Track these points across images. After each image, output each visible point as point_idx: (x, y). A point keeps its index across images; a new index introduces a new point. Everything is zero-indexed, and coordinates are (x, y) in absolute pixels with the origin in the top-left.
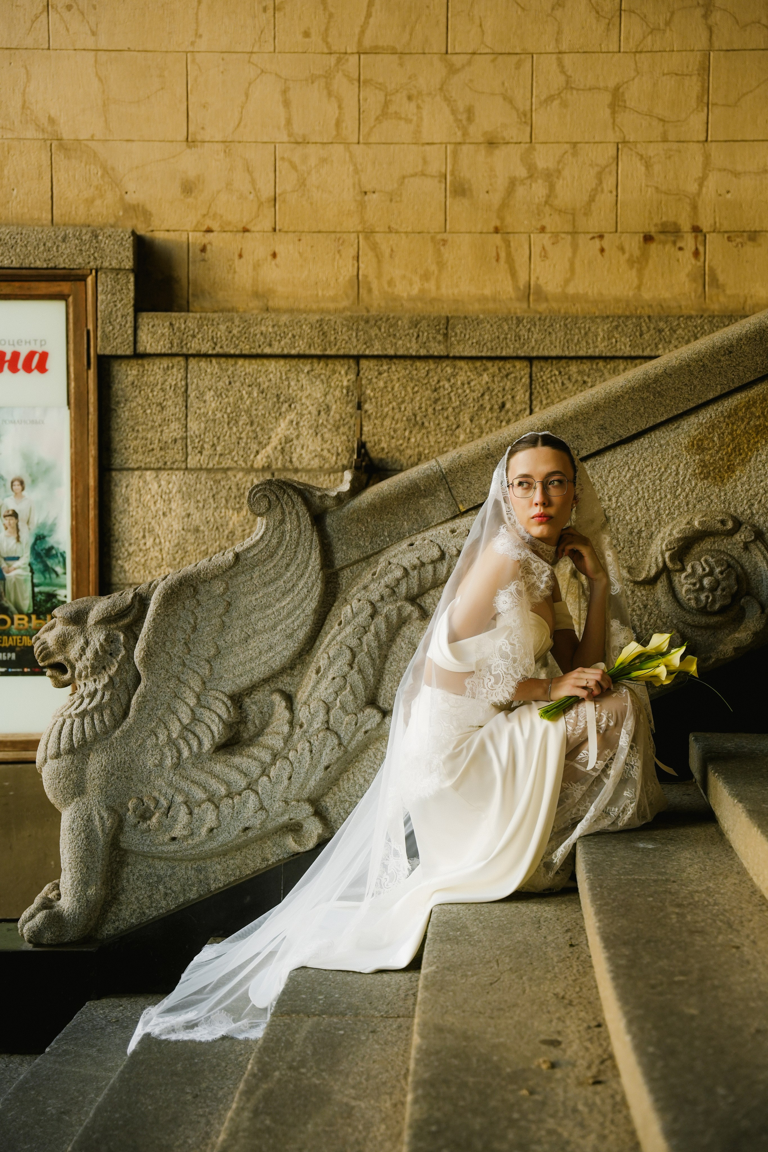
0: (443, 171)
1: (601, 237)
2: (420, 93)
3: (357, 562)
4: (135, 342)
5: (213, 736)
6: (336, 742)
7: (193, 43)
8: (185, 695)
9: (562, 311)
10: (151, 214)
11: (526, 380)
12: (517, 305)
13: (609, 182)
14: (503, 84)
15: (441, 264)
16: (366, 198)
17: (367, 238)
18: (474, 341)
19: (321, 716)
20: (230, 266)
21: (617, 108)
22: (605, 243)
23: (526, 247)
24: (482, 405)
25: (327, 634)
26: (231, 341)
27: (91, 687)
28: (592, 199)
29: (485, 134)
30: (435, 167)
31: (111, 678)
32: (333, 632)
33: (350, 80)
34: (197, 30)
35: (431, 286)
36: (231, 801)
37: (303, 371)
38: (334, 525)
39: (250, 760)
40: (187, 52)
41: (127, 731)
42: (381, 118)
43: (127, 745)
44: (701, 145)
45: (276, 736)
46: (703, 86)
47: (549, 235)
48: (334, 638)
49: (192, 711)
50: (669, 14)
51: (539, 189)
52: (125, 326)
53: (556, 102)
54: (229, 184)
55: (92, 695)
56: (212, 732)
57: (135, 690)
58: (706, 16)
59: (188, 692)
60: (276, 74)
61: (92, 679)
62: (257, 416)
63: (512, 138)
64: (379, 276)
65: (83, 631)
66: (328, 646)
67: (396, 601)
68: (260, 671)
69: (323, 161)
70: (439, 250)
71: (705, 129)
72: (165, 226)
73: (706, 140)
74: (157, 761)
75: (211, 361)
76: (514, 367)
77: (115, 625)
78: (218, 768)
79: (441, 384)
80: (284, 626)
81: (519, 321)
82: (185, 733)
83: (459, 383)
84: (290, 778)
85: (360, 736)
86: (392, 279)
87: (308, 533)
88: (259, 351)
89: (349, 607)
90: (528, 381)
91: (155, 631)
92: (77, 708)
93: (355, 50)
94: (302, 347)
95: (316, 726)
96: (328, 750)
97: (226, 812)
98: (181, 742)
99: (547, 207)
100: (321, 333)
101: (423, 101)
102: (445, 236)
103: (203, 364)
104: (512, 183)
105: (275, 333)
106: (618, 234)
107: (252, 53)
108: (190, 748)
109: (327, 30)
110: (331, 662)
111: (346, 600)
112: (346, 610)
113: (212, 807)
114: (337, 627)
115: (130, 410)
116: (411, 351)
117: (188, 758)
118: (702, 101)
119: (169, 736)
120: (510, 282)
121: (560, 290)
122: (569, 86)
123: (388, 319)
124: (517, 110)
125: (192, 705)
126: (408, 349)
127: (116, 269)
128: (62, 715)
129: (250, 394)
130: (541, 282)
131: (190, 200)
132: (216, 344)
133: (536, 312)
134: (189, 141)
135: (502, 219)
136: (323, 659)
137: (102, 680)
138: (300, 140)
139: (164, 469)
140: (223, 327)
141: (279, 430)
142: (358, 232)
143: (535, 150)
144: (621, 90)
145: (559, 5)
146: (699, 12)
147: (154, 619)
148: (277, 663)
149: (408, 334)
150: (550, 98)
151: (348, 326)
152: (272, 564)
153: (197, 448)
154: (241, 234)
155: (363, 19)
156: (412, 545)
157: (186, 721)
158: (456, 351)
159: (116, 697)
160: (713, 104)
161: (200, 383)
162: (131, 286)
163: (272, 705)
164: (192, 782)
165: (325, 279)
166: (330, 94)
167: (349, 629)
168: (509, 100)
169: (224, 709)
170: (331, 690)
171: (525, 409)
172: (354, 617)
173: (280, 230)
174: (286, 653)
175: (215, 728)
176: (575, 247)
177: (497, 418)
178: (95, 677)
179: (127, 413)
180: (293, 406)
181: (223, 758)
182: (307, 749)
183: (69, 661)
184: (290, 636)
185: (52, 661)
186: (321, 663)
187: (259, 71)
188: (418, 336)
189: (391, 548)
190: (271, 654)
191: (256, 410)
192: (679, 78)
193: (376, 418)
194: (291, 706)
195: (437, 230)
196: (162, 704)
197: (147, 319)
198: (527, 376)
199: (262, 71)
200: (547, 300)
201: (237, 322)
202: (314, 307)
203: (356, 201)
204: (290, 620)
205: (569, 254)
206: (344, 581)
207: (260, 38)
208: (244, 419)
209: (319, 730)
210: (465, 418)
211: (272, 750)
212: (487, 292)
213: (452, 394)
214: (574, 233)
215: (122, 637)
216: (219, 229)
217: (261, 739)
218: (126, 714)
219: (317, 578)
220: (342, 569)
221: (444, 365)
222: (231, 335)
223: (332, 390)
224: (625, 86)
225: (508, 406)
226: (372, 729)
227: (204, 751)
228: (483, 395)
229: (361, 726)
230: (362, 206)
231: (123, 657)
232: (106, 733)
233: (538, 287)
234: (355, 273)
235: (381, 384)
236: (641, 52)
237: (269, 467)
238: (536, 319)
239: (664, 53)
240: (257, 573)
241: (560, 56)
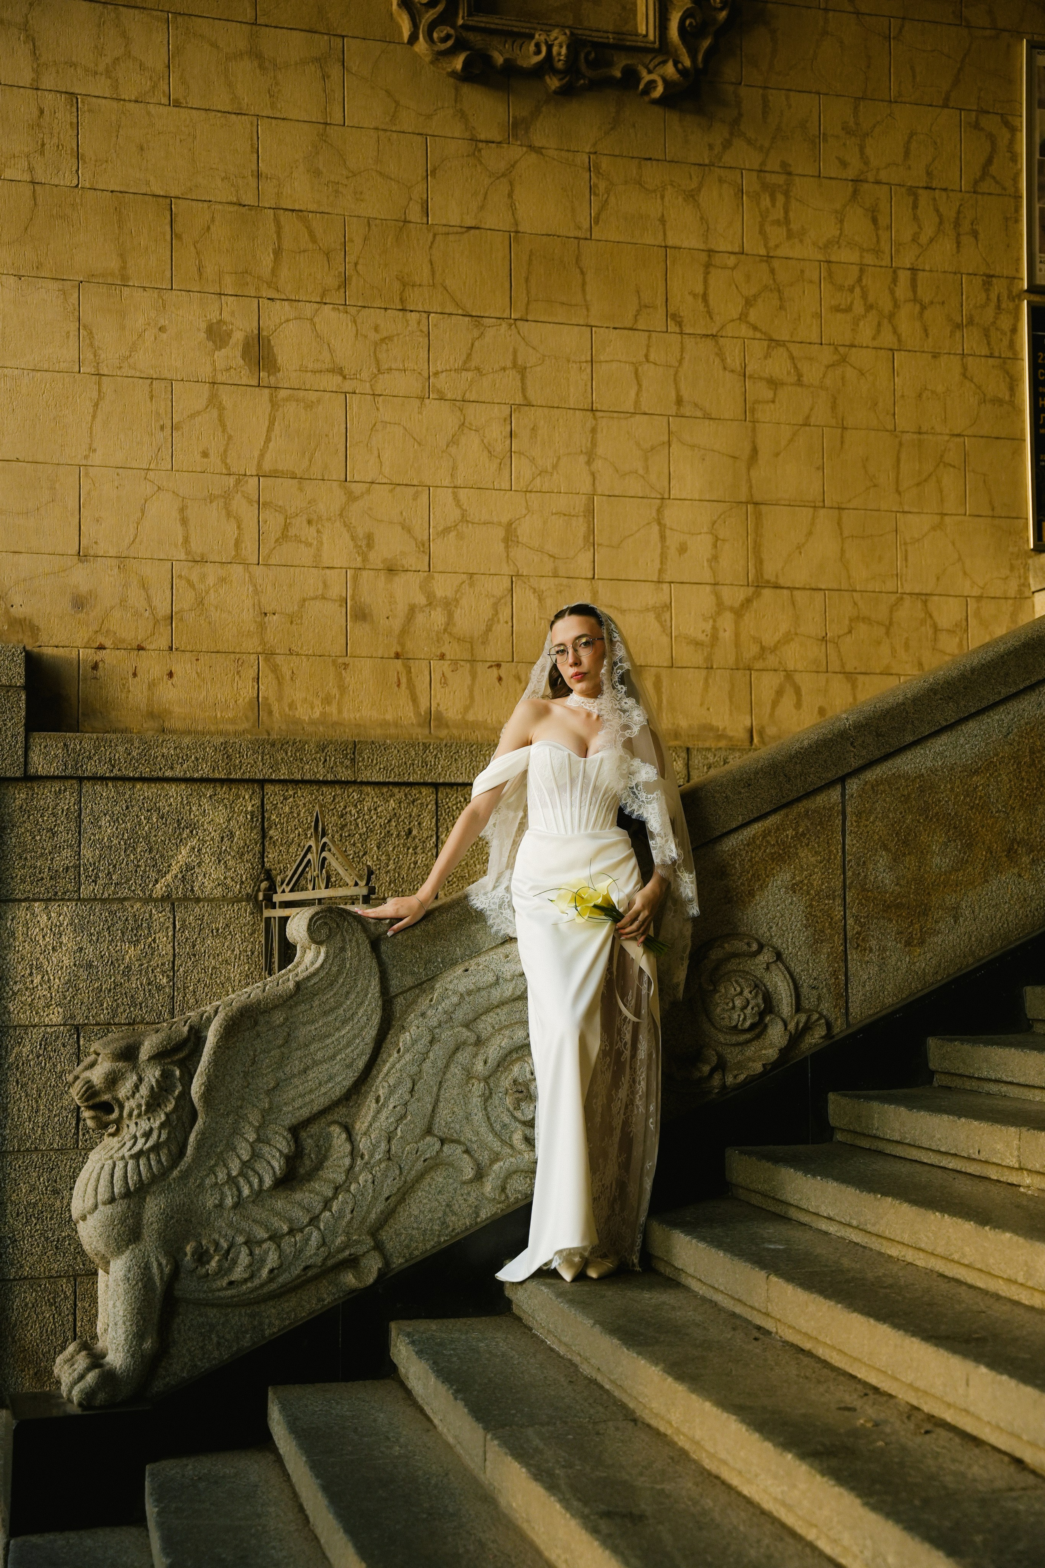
0: (344, 595)
1: (499, 666)
2: (320, 518)
3: (410, 989)
4: (26, 763)
5: (274, 1172)
6: (397, 1172)
7: (86, 457)
8: (243, 1131)
9: (463, 738)
10: (38, 629)
11: (432, 807)
12: (419, 730)
13: (504, 614)
14: (401, 513)
15: (343, 689)
16: (266, 619)
17: (267, 660)
18: (382, 766)
19: (383, 1146)
20: (124, 685)
21: (510, 543)
22: (503, 672)
23: (427, 673)
24: (389, 832)
25: (385, 1062)
26: (130, 764)
27: (144, 1125)
28: (489, 629)
29: (384, 561)
30: (336, 591)
31: (167, 1115)
32: (391, 1060)
33: (250, 502)
34: (90, 444)
35: (333, 709)
36: (293, 1240)
37: (205, 796)
38: (389, 951)
39: (312, 1196)
40: (80, 466)
41: (186, 1170)
42: (281, 540)
43: (185, 1185)
44: (589, 582)
45: (338, 1169)
46: (589, 527)
47: (449, 662)
48: (393, 1066)
49: (251, 1146)
50: (555, 460)
51: (438, 617)
52: (15, 747)
53: (453, 534)
54: (123, 602)
55: (147, 1135)
56: (273, 1168)
57: (192, 1128)
58: (589, 463)
59: (246, 1128)
60: (174, 492)
61: (145, 1117)
62: (156, 842)
63: (411, 566)
64: (280, 699)
65: (135, 1067)
66: (387, 1075)
67: (452, 1027)
68: (320, 1102)
69: (223, 580)
70: (341, 673)
71: (592, 567)
72: (54, 642)
73: (594, 578)
74: (217, 1202)
75: (107, 785)
76: (421, 793)
77: (169, 1060)
78: (279, 1204)
79: (348, 809)
80: (344, 1056)
81: (426, 747)
82: (245, 1171)
83: (366, 808)
84: (352, 1212)
85: (420, 1165)
86: (293, 701)
87: (368, 961)
88: (160, 774)
89: (408, 1034)
90: (434, 807)
91: (216, 1065)
92: (130, 1149)
93: (254, 473)
94: (206, 770)
95: (377, 1157)
96: (389, 1181)
97: (288, 1251)
98: (241, 1180)
99: (446, 635)
100: (225, 756)
101: (323, 526)
102: (346, 660)
103: (98, 788)
104: (412, 610)
105: (177, 755)
106: (514, 664)
107: (148, 469)
108: (251, 1186)
109: (225, 451)
110: (392, 1091)
111: (403, 1027)
112: (405, 1038)
113: (274, 1247)
114: (396, 1055)
115: (18, 836)
116: (318, 775)
117: (248, 1196)
118: (588, 541)
119: (229, 1174)
120: (412, 708)
121: (460, 716)
122: (464, 519)
123: (294, 743)
124: (416, 540)
125: (251, 1140)
126: (315, 774)
127: (6, 686)
128: (111, 1157)
129: (148, 819)
130: (442, 708)
131: (82, 616)
132: (114, 766)
133: (437, 738)
134: (81, 556)
135: (402, 645)
136: (383, 1087)
137: (157, 1118)
138: (199, 559)
139: (55, 900)
140: (121, 749)
141: (180, 857)
142: (258, 654)
143: (433, 578)
144: (513, 526)
145: (454, 443)
146: (583, 459)
147: (214, 1053)
148: (338, 1092)
149: (315, 759)
150: (447, 530)
151: (253, 750)
152: (332, 993)
153: (90, 877)
154: (136, 652)
155: (262, 443)
156: (467, 970)
157: (245, 1157)
158: (361, 778)
159: (173, 1136)
160: (599, 545)
161: (95, 808)
162: (23, 705)
163: (329, 1136)
164: (253, 1221)
165: (223, 700)
166: (229, 514)
167: (408, 1057)
168: (408, 529)
169: (284, 1143)
170: (392, 1119)
171: (432, 836)
172: (413, 1045)
173: (176, 649)
174: (348, 1083)
175: (276, 1165)
176: (474, 675)
177: (404, 845)
178: (150, 1115)
179: (14, 840)
180: (194, 832)
181: (283, 1195)
182: (370, 1181)
183: (117, 1100)
184: (349, 1066)
185: (97, 1100)
186: (381, 1092)
187: (156, 488)
188: (326, 760)
189: (445, 975)
190: (330, 1085)
191: (155, 836)
192: (566, 518)
193: (282, 845)
194: (350, 1138)
195: (338, 654)
196: (222, 1141)
197: (39, 740)
198: (433, 802)
199: (159, 488)
200: (447, 726)
201: (136, 744)
202: (213, 728)
203: (255, 622)
204: (349, 1050)
205: (468, 681)
206: (398, 1008)
207: (157, 455)
208: (142, 846)
209: (380, 1161)
210: (372, 845)
211: (334, 1183)
212: (389, 717)
213: (359, 820)
214: (473, 661)
215: (178, 1073)
216: (112, 647)
217: (320, 1173)
218: (182, 1153)
219: (376, 1006)
220: (397, 995)
221: (351, 790)
222: (129, 757)
223: (235, 815)
224: (517, 522)
225: (415, 832)
226: (431, 1158)
227: (265, 1188)
228: (389, 821)
229: (420, 1156)
230: (262, 627)
231: (180, 1093)
232: (163, 1174)
233: (439, 713)
234: (255, 695)
235: (287, 809)
236: (530, 492)
237: (169, 896)
238: (443, 745)
239: (552, 495)
240: (317, 1002)
241: (456, 490)
